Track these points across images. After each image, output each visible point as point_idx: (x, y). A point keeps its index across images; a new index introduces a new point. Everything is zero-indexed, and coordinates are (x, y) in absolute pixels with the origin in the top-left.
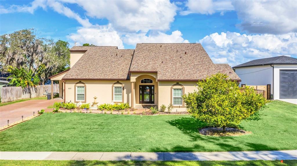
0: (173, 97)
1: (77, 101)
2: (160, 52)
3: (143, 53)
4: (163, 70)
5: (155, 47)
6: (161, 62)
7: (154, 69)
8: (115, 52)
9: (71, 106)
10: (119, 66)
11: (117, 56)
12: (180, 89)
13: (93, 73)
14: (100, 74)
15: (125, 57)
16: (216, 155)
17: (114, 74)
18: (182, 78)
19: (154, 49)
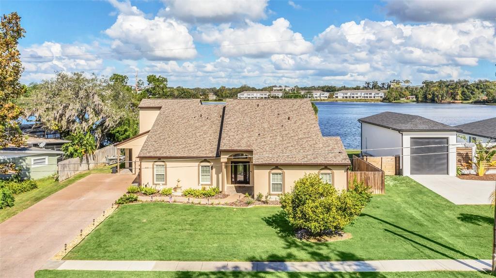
0: (271, 183)
1: (155, 182)
2: (257, 115)
3: (235, 117)
4: (260, 148)
5: (251, 107)
6: (257, 134)
7: (249, 146)
8: (198, 110)
9: (150, 191)
10: (205, 136)
11: (202, 117)
12: (280, 174)
13: (174, 148)
14: (183, 150)
15: (212, 120)
16: (306, 266)
17: (200, 150)
18: (282, 162)
19: (249, 111)
